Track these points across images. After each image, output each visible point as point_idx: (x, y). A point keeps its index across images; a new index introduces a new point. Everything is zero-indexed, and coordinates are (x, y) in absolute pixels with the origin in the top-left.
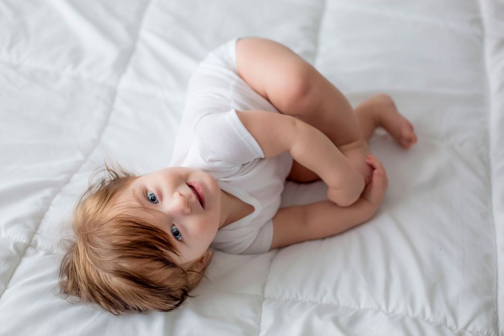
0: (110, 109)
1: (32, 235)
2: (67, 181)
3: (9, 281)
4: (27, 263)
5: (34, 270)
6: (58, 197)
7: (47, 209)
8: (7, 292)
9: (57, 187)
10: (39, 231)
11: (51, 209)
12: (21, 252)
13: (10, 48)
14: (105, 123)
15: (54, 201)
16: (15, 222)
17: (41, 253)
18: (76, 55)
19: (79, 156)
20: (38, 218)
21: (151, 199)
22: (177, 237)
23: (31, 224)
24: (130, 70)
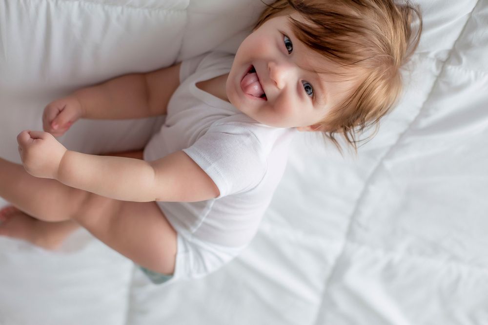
0: (354, 218)
1: (442, 74)
2: (402, 136)
3: (467, 22)
4: (448, 43)
5: (441, 35)
6: (412, 118)
7: (425, 103)
8: (470, 10)
9: (413, 129)
10: (435, 79)
11: (420, 104)
12: (453, 56)
13: (458, 279)
14: (360, 202)
15: (416, 113)
16: (459, 89)
17: (432, 55)
18: (389, 274)
19: (388, 165)
20: (434, 94)
21: (310, 88)
22: (288, 42)
23: (443, 87)
24: (331, 260)
